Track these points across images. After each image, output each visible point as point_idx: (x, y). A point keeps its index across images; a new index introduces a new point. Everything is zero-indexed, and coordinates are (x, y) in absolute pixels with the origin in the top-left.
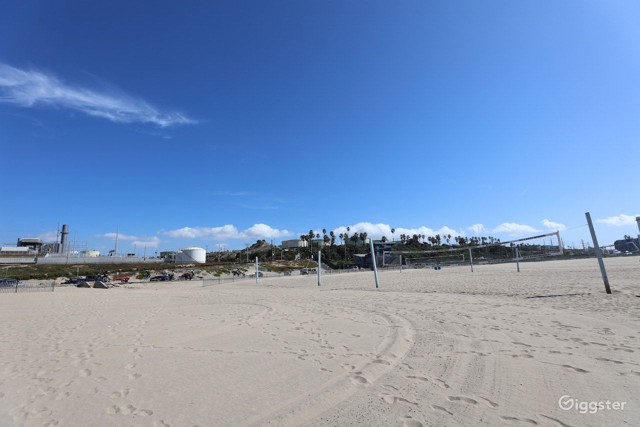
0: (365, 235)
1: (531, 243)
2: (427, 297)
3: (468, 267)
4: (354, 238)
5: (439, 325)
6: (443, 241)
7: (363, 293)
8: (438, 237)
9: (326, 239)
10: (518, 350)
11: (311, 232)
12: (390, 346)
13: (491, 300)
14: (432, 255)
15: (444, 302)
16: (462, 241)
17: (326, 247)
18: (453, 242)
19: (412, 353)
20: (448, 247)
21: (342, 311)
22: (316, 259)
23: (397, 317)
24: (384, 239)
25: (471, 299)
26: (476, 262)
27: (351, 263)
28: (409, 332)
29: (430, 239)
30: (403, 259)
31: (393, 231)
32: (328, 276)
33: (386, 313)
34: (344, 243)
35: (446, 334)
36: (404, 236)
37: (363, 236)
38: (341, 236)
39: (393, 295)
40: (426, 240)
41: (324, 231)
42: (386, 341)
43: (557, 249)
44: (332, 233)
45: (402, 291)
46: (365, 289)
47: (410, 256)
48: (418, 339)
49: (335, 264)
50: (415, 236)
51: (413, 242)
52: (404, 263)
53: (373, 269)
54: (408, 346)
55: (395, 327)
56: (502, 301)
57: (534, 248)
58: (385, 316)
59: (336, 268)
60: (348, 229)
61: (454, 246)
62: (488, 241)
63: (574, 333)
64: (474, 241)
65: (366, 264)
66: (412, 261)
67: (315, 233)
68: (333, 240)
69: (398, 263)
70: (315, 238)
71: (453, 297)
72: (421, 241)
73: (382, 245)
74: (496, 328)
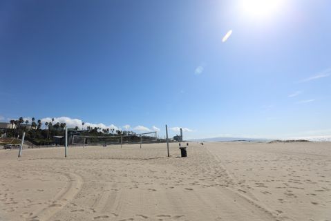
0: (65, 124)
1: (148, 135)
2: (95, 162)
3: (119, 146)
4: (57, 126)
5: (98, 177)
6: (110, 132)
7: (55, 161)
8: (108, 130)
9: (34, 124)
10: (132, 185)
11: (21, 119)
12: (64, 194)
13: (127, 162)
14: (103, 139)
15: (104, 164)
16: (119, 132)
17: (32, 130)
18: (115, 133)
19: (78, 196)
20: (112, 135)
21: (34, 174)
22: (21, 138)
23: (75, 175)
24: (77, 128)
25: (118, 162)
26: (123, 143)
27: (51, 141)
28: (79, 183)
29: (103, 130)
30: (86, 140)
31: (83, 124)
32: (30, 150)
33: (67, 173)
34: (47, 128)
35: (101, 182)
36: (89, 127)
37: (63, 125)
38: (46, 124)
39: (75, 161)
40: (101, 131)
41: (33, 119)
42: (63, 190)
43: (154, 138)
44: (39, 121)
45: (81, 159)
46: (56, 158)
47: (91, 139)
48: (84, 187)
49: (38, 142)
50: (96, 128)
51: (94, 131)
52: (86, 143)
53: (65, 146)
54: (76, 192)
55: (71, 180)
56: (131, 162)
57: (148, 137)
58: (66, 175)
59: (38, 145)
60: (53, 120)
61: (115, 135)
62: (131, 133)
63: (155, 174)
64: (125, 133)
65: (61, 143)
66: (91, 142)
67: (25, 120)
68: (39, 126)
69: (83, 143)
70: (24, 123)
71: (109, 161)
72: (98, 131)
73: (74, 132)
74: (126, 176)
